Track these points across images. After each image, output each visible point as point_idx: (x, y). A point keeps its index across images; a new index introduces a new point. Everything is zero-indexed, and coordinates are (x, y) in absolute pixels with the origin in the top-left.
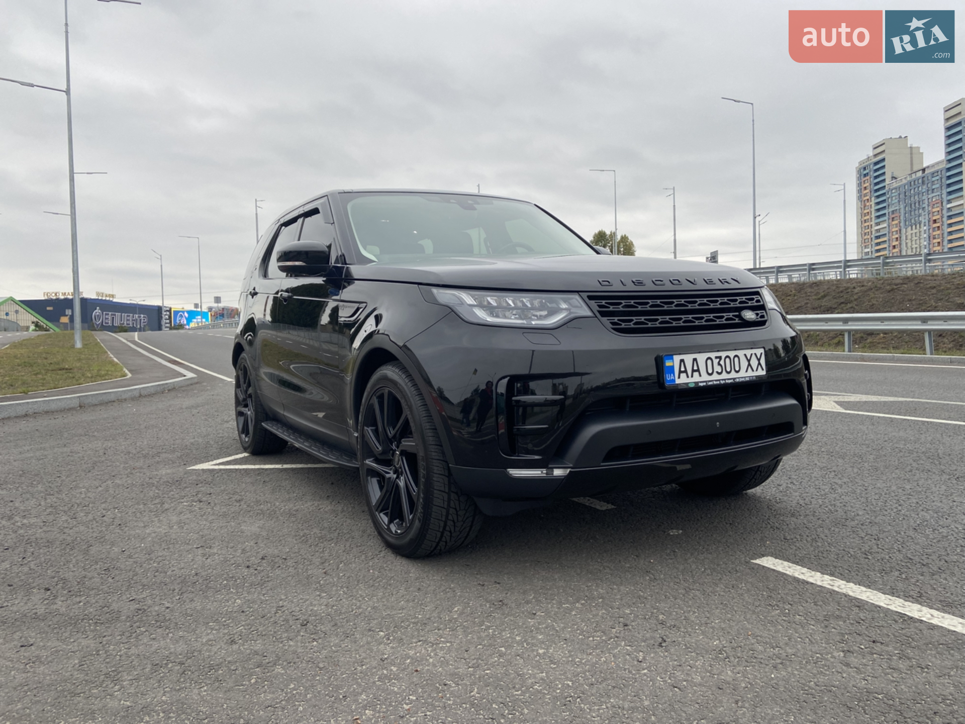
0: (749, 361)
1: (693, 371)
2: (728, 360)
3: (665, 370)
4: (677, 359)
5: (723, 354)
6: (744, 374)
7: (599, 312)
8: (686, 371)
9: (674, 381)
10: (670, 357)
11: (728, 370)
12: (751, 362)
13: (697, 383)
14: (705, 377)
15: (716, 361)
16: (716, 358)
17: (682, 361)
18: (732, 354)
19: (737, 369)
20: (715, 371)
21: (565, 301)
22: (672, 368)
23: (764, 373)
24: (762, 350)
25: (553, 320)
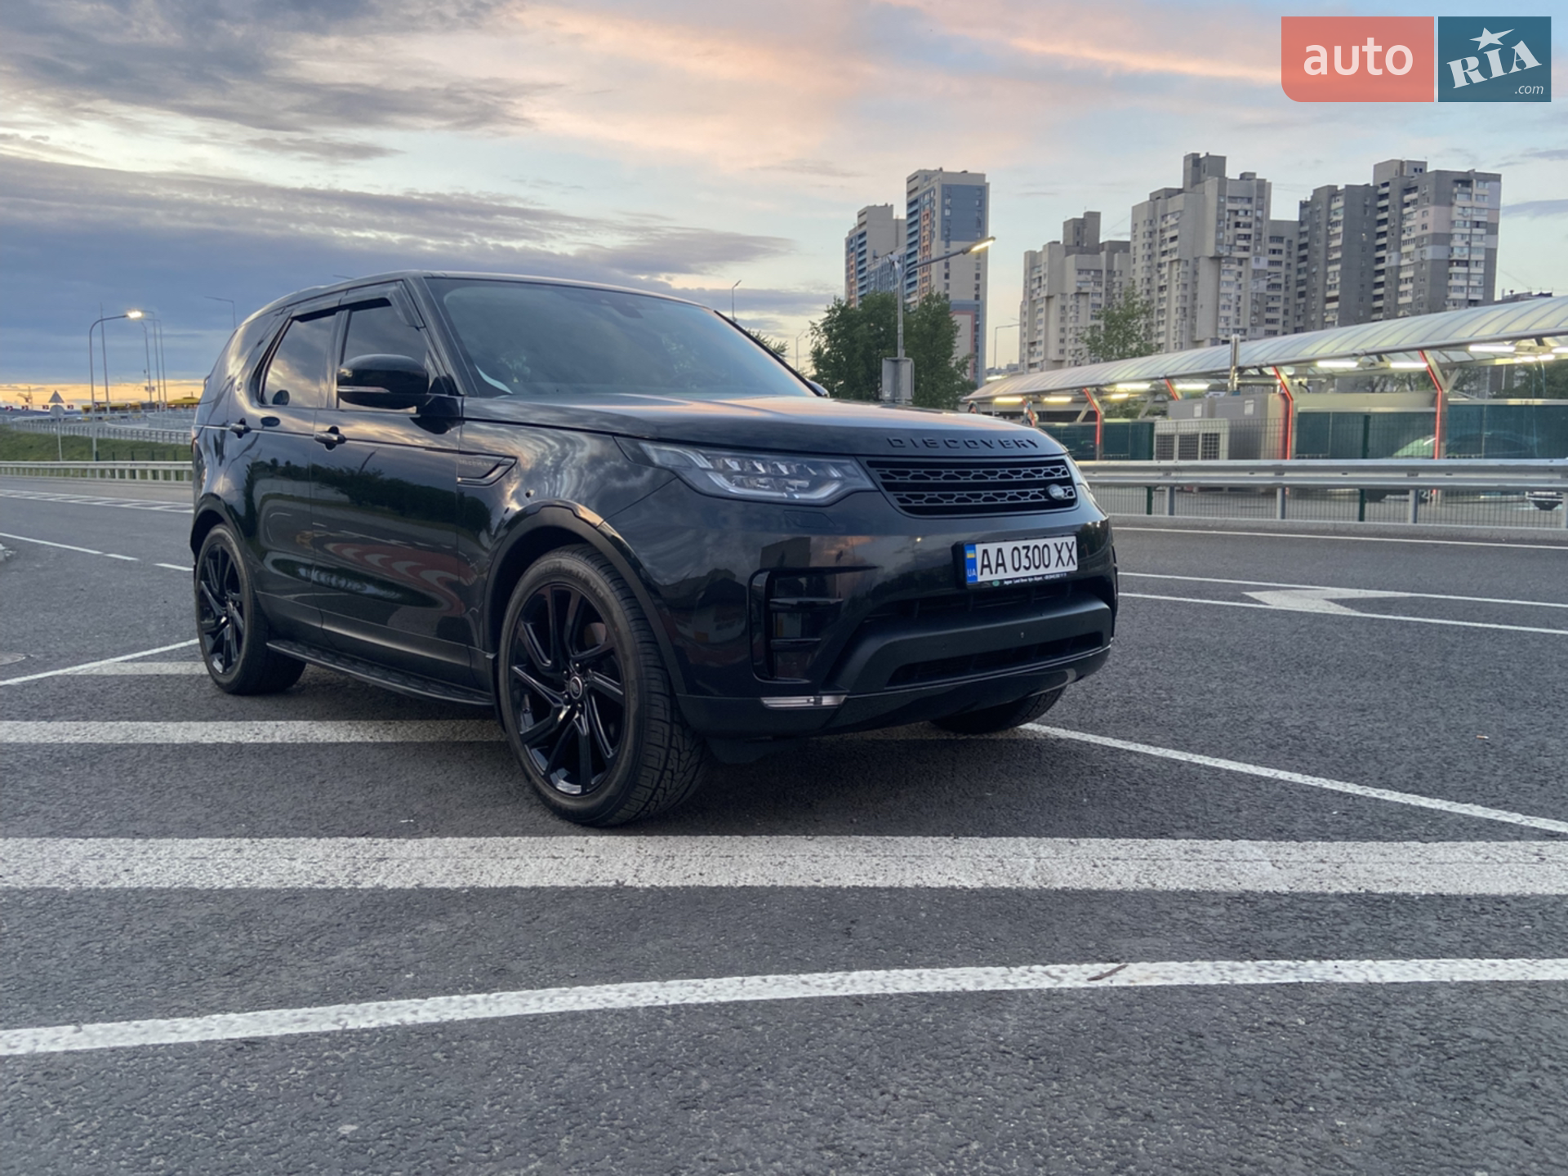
0: (1059, 552)
1: (998, 565)
2: (1036, 551)
3: (967, 564)
4: (980, 548)
5: (1031, 543)
6: (1054, 569)
7: (883, 484)
8: (989, 566)
9: (975, 578)
10: (972, 545)
11: (1037, 563)
12: (1062, 554)
13: (1002, 581)
14: (1011, 574)
15: (1023, 552)
16: (1024, 548)
17: (985, 551)
18: (1041, 543)
19: (1047, 563)
20: (1022, 564)
21: (837, 466)
22: (974, 560)
23: (1075, 568)
24: (1073, 539)
25: (824, 493)
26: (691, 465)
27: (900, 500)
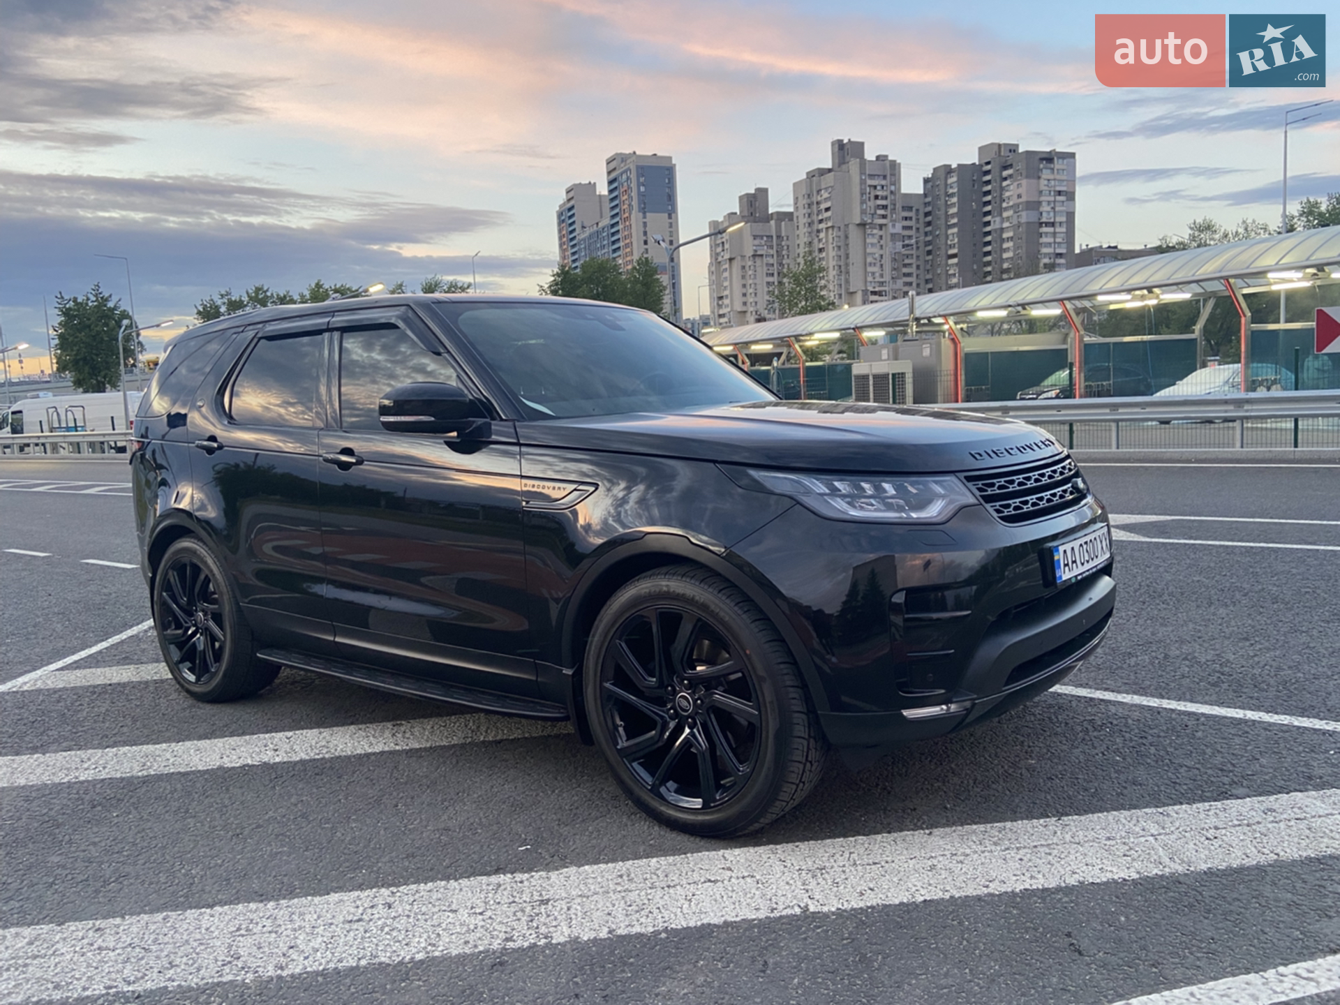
0: (1101, 542)
1: (1073, 562)
2: (1091, 544)
3: (1054, 566)
4: (1061, 550)
6: (1101, 559)
7: (981, 496)
8: (1068, 564)
9: (1061, 577)
11: (1092, 556)
12: (1103, 544)
13: (1076, 576)
14: (1081, 569)
16: (1085, 543)
17: (1065, 551)
19: (1097, 554)
20: (1085, 559)
21: (940, 485)
22: (1059, 560)
24: (1106, 528)
25: (933, 511)
26: (808, 492)
27: (996, 511)
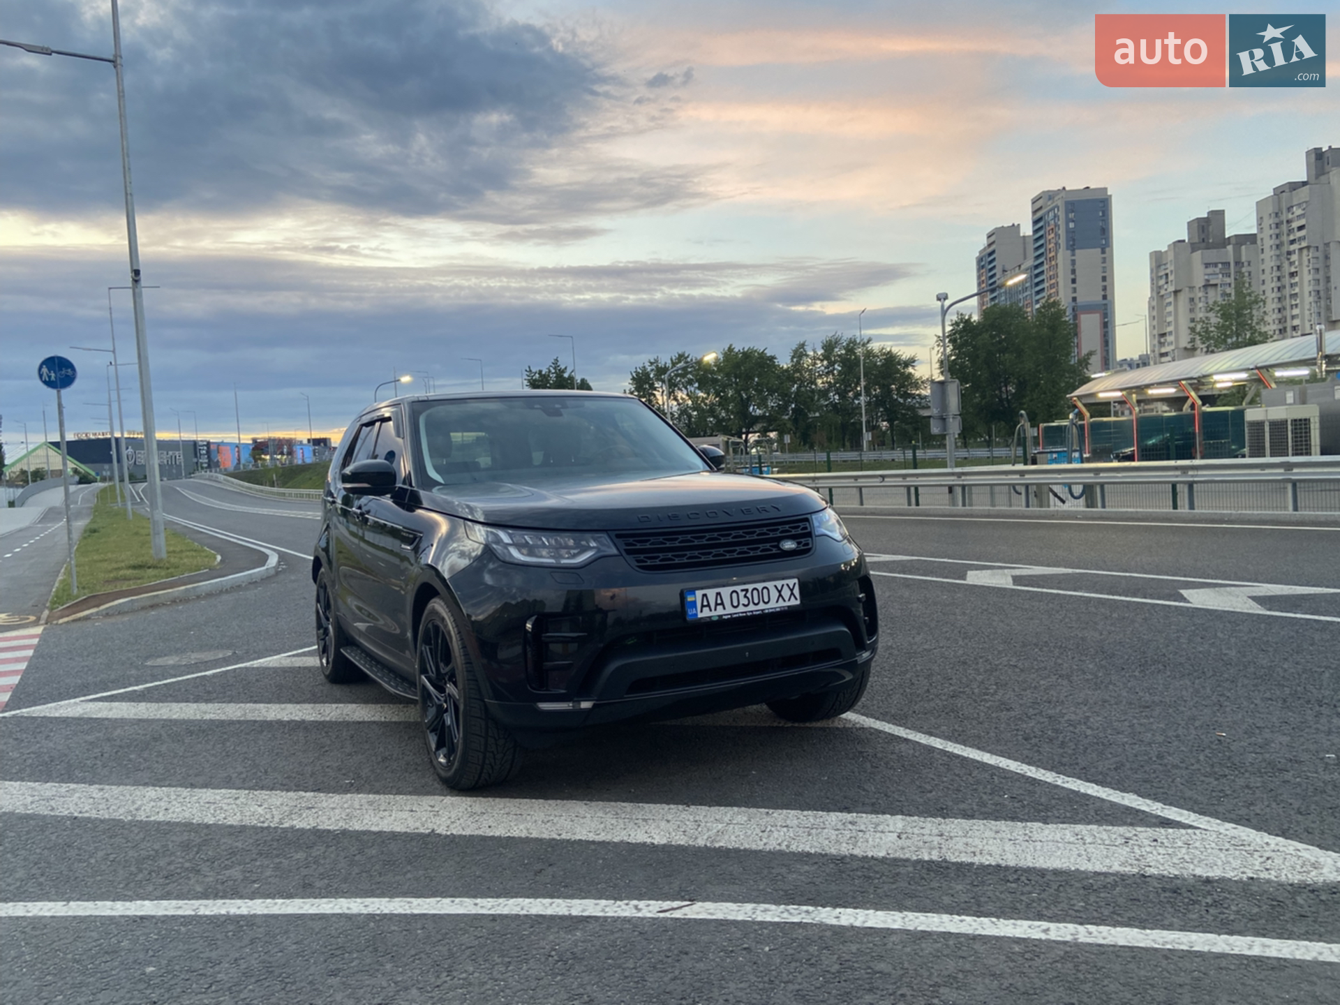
0: (780, 592)
1: (717, 604)
2: (755, 592)
4: (699, 593)
5: (750, 587)
6: (774, 605)
8: (708, 605)
9: (696, 615)
10: (692, 591)
11: (756, 601)
12: (783, 593)
13: (720, 616)
14: (730, 610)
15: (742, 594)
16: (742, 590)
17: (705, 595)
18: (760, 586)
19: (766, 600)
20: (741, 602)
22: (694, 603)
23: (798, 602)
24: (796, 581)
25: (583, 558)
27: (638, 561)
